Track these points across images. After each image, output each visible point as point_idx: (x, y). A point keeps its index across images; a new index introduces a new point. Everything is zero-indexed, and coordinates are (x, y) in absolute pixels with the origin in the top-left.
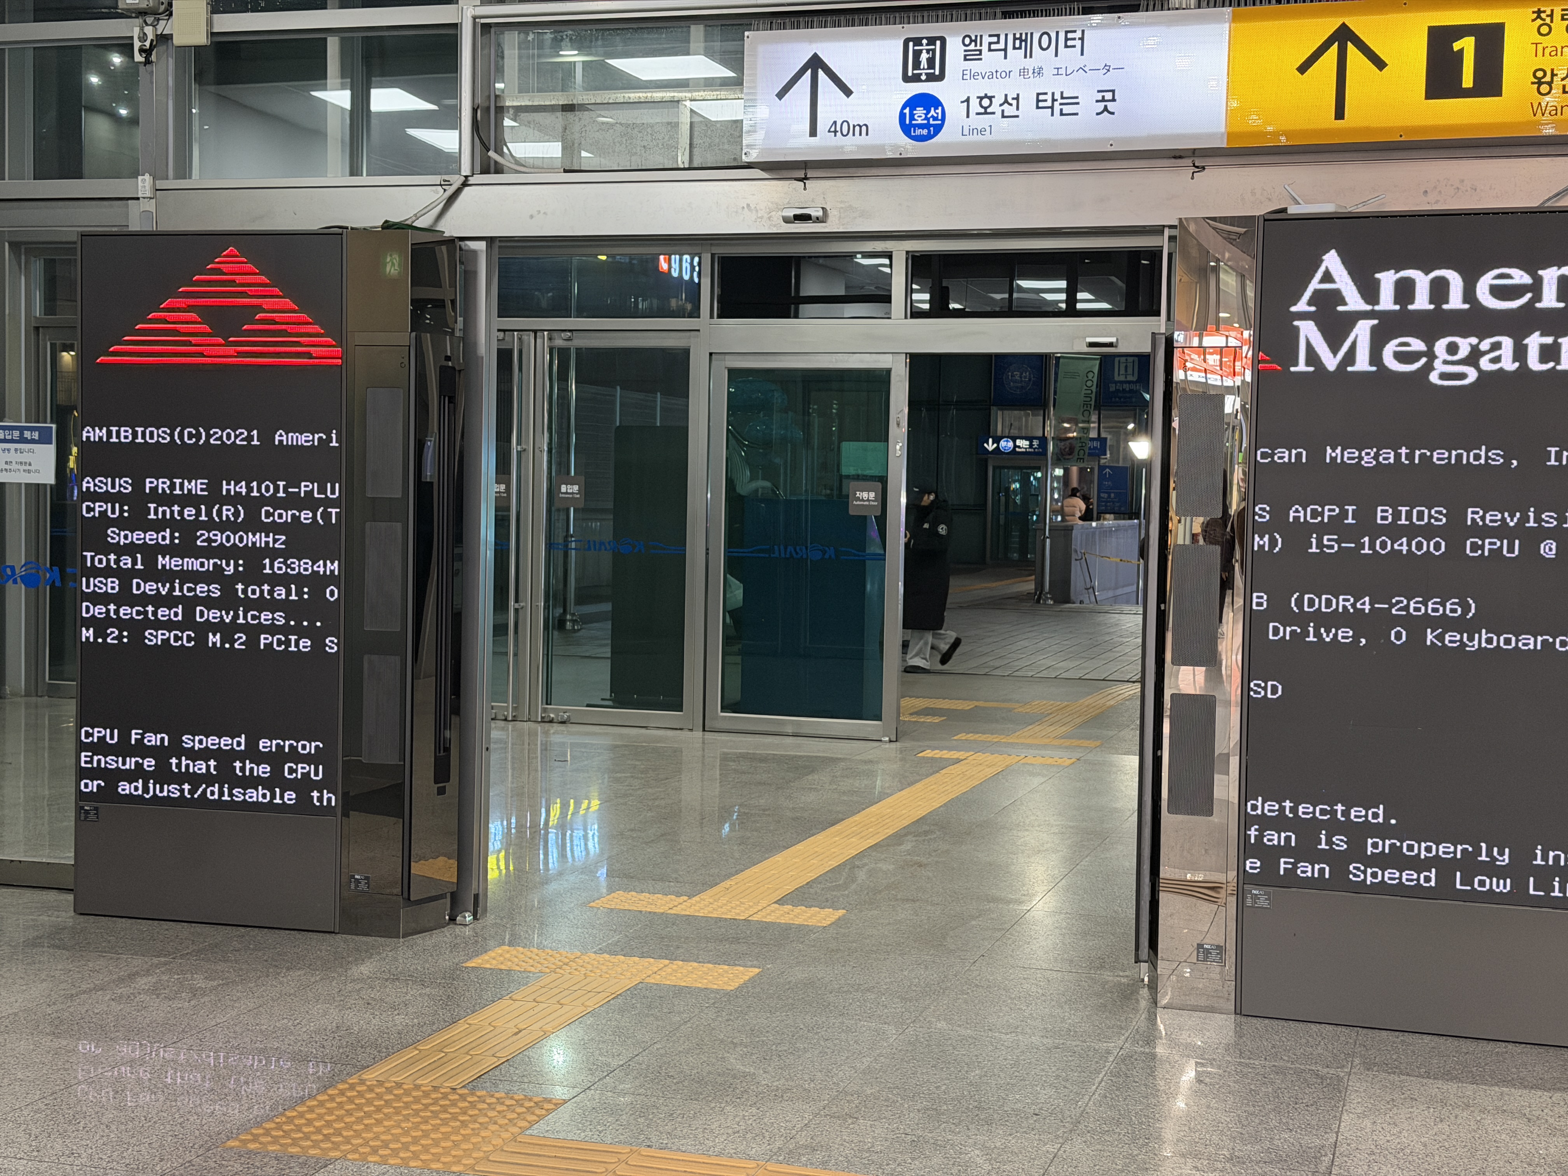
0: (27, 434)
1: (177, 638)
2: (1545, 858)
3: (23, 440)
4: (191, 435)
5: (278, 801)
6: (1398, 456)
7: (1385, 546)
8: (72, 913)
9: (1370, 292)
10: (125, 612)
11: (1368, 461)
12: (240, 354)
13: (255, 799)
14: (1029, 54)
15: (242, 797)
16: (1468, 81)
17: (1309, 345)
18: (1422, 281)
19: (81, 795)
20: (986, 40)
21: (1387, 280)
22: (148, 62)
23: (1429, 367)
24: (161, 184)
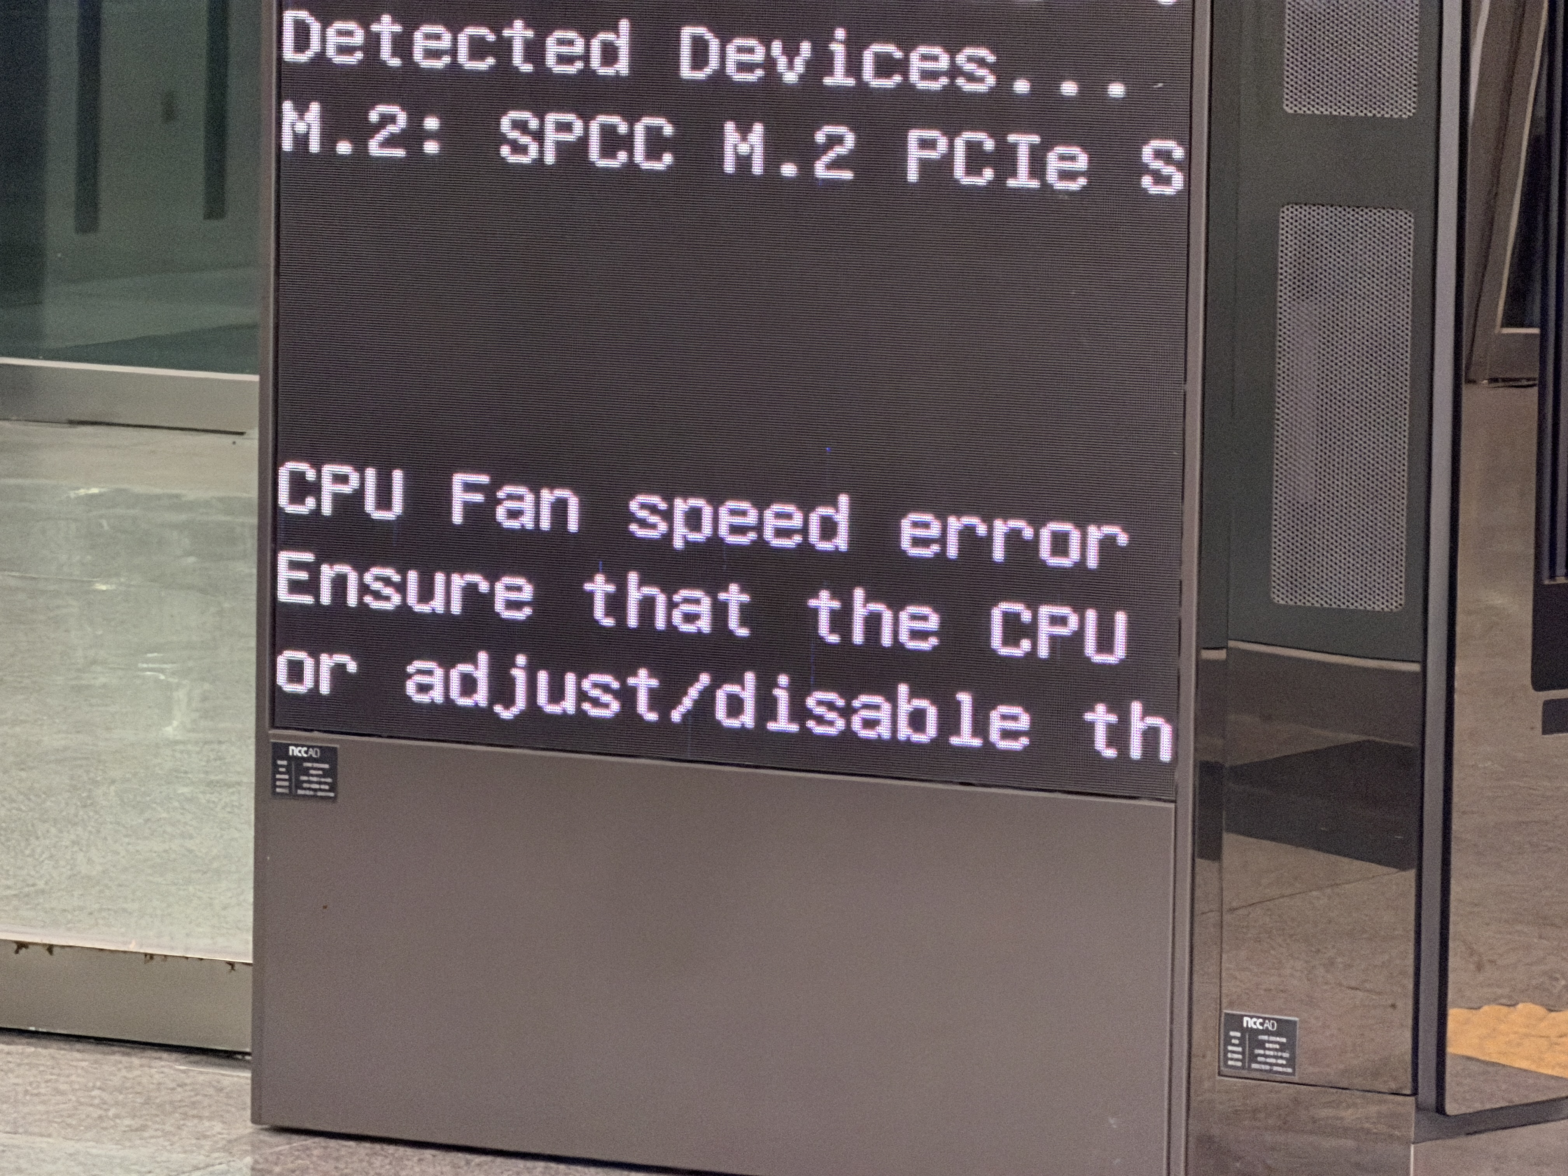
1: (612, 142)
5: (966, 738)
10: (433, 44)
13: (884, 731)
15: (840, 724)
19: (276, 704)
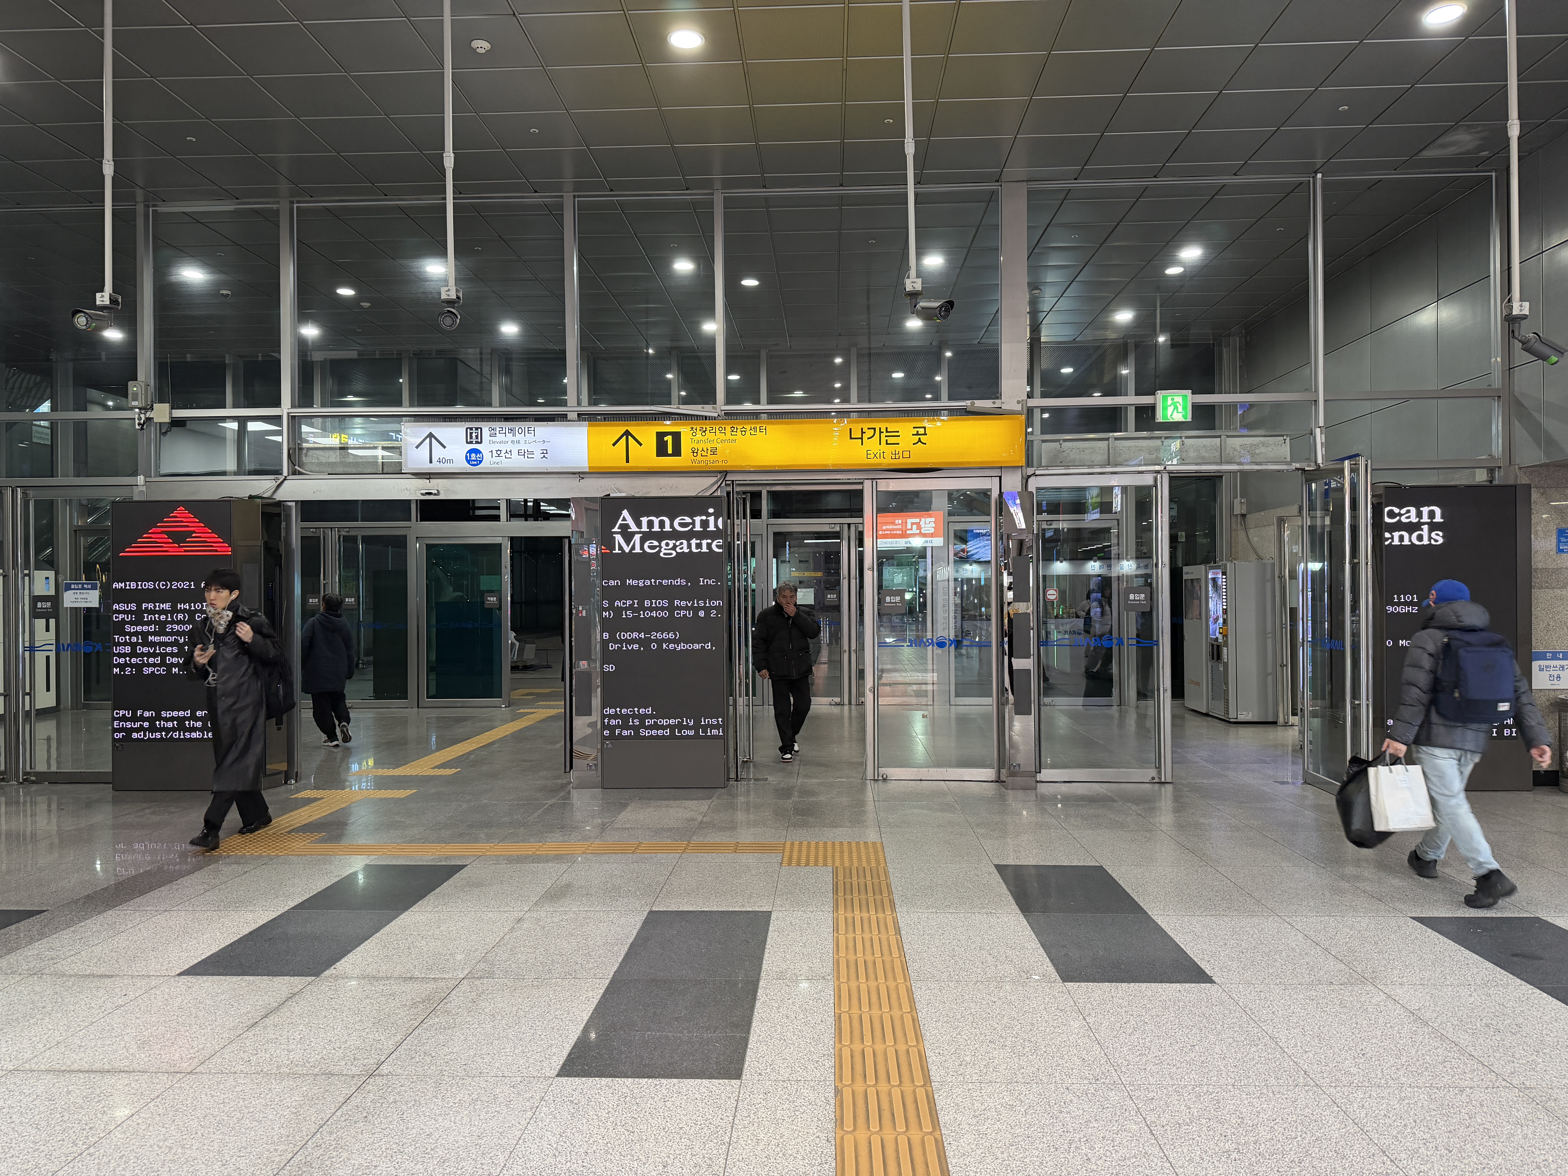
0: (85, 586)
1: (158, 671)
2: (705, 722)
3: (83, 589)
4: (163, 585)
6: (651, 582)
7: (648, 614)
8: (111, 790)
9: (639, 525)
10: (134, 660)
11: (641, 584)
12: (185, 551)
13: (194, 737)
14: (514, 435)
15: (189, 736)
16: (670, 451)
17: (619, 544)
18: (656, 521)
19: (114, 740)
20: (498, 429)
21: (644, 520)
22: (142, 429)
23: (660, 551)
24: (148, 479)
